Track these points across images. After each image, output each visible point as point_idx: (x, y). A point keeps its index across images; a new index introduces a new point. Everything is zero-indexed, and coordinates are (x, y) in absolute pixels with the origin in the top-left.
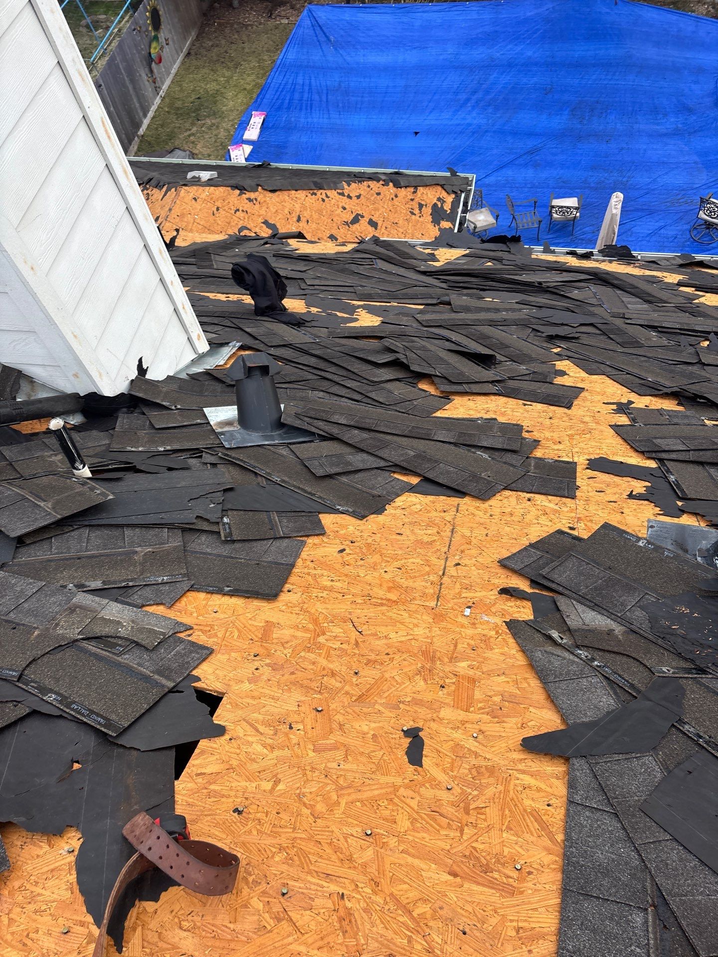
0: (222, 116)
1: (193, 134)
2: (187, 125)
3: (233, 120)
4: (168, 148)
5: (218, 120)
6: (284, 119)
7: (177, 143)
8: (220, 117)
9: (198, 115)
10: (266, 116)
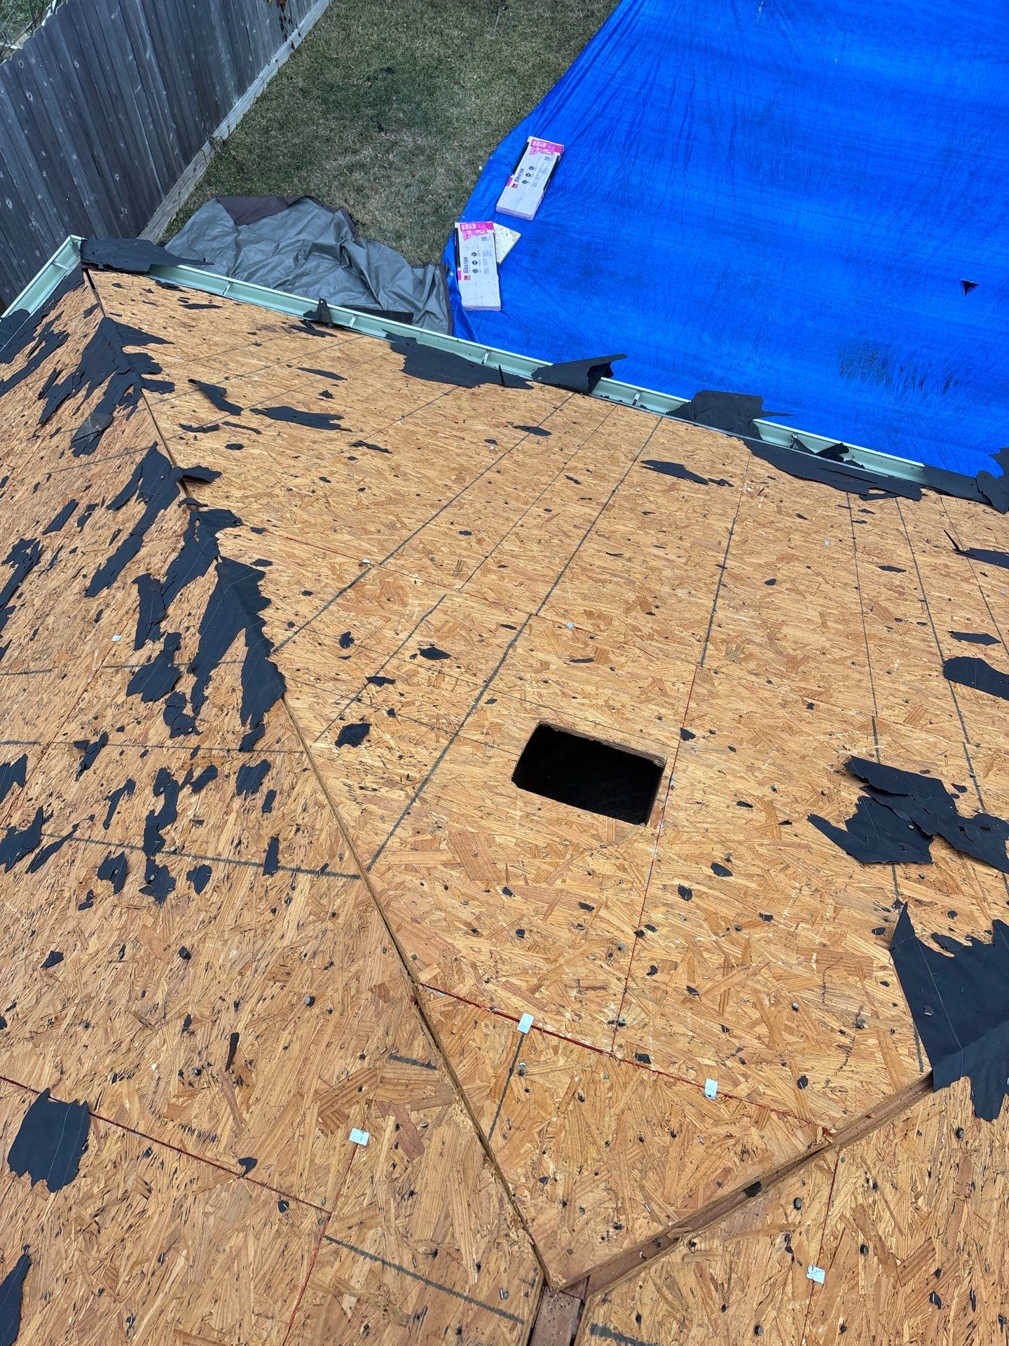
0: (446, 132)
1: (362, 166)
2: (350, 137)
3: (474, 148)
4: (288, 192)
5: (432, 141)
6: (611, 173)
7: (315, 180)
8: (440, 132)
9: (382, 113)
10: (563, 155)
